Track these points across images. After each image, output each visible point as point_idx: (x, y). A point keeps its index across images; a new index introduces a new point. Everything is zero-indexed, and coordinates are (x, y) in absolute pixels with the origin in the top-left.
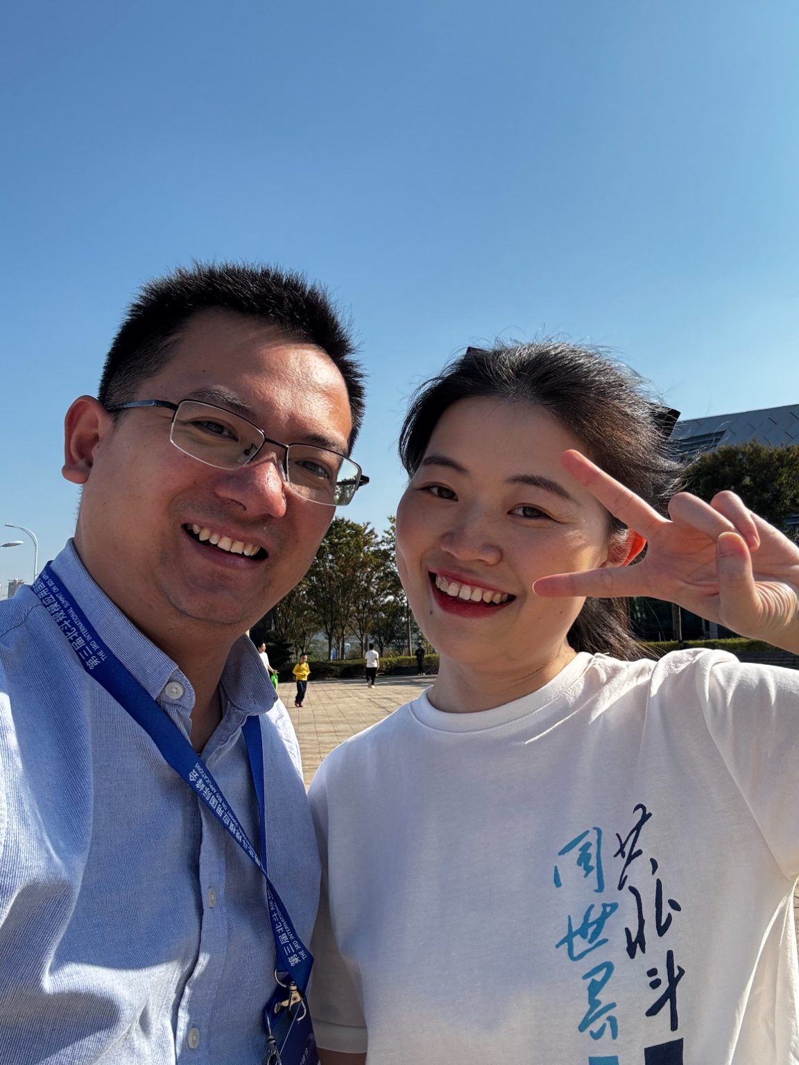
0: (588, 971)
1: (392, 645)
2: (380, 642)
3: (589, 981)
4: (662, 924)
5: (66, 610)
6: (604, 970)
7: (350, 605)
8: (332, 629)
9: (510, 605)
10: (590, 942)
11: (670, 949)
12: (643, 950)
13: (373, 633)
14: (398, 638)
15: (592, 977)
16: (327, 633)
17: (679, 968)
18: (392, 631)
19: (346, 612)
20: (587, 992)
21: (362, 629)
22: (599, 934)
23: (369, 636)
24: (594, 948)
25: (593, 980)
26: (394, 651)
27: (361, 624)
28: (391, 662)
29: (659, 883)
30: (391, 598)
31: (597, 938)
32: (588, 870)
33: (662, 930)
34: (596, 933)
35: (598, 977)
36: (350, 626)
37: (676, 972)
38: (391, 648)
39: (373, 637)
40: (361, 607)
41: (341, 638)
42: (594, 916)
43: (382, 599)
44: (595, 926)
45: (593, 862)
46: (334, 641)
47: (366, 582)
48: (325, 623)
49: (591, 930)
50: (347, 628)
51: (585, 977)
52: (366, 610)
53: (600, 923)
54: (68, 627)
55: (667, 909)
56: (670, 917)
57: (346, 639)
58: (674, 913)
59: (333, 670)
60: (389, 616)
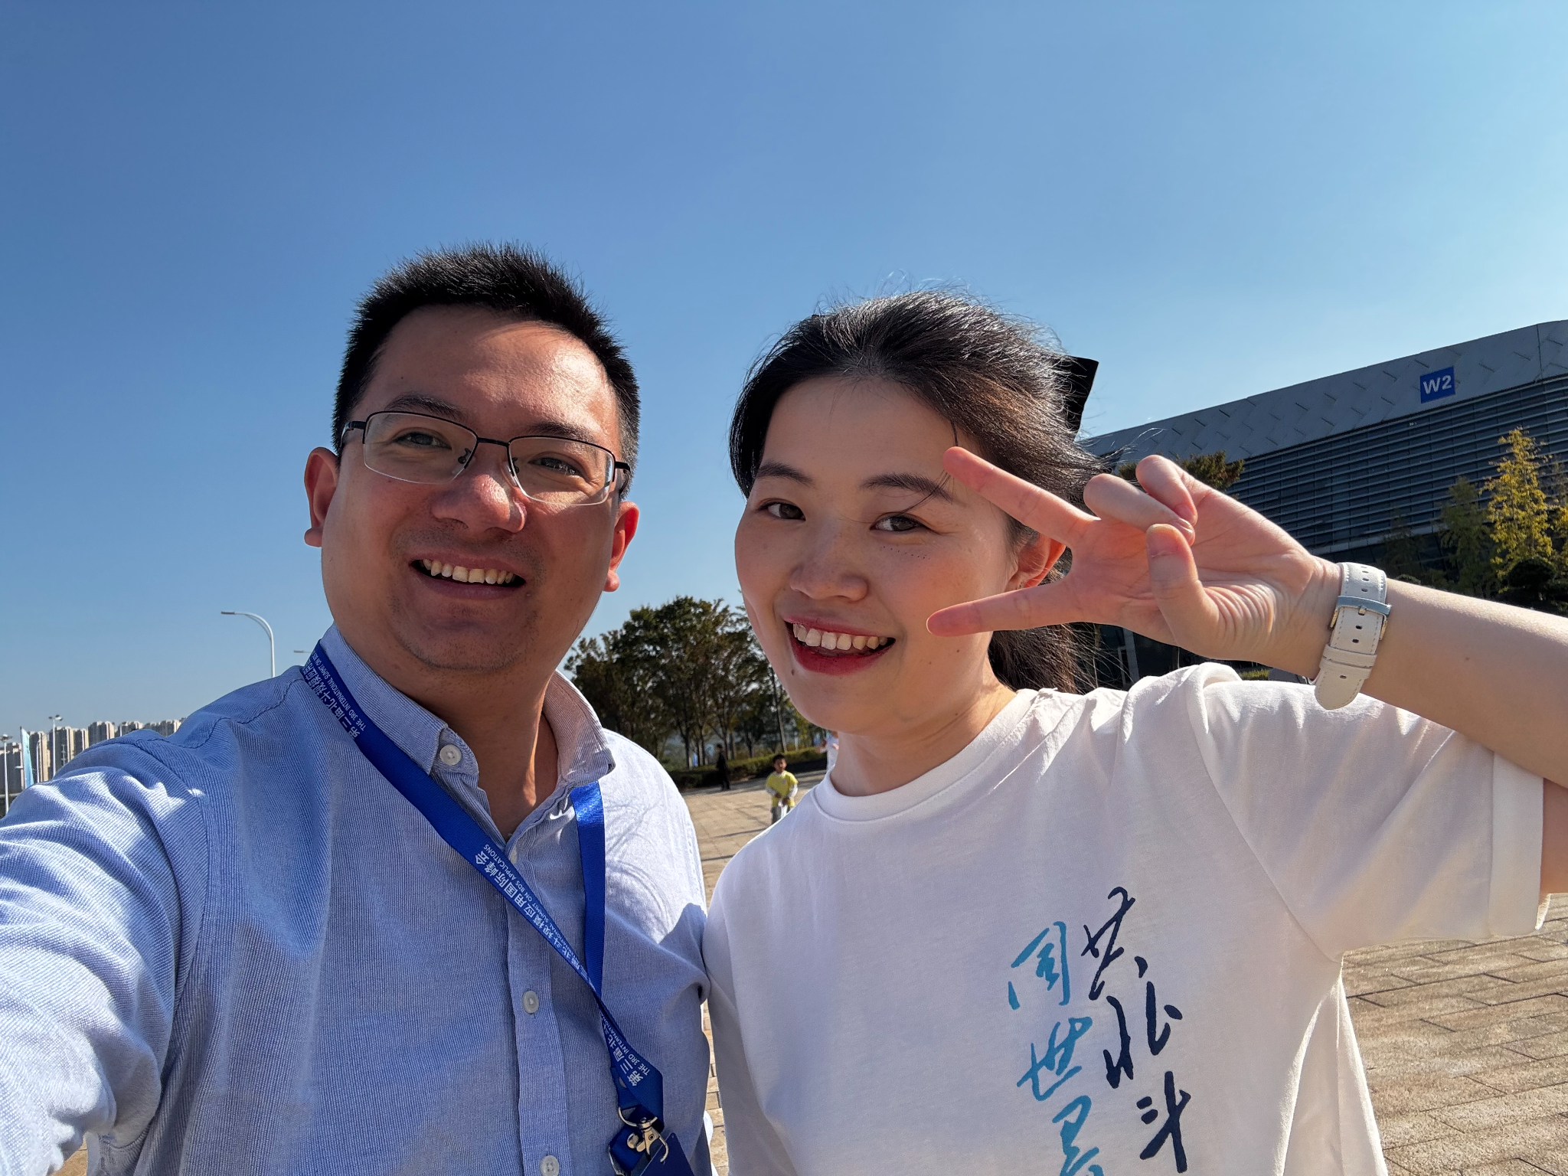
0: (1059, 1110)
1: (762, 741)
2: (748, 739)
3: (1061, 1123)
4: (1157, 1039)
5: (326, 682)
6: (1080, 1107)
7: (707, 699)
8: (688, 730)
9: (890, 651)
10: (1058, 1073)
11: (1169, 1069)
12: (1130, 1075)
13: (738, 729)
14: (769, 732)
15: (1065, 1119)
16: (682, 735)
17: (1182, 1092)
18: (761, 724)
19: (703, 707)
20: (1060, 1138)
21: (725, 727)
22: (1068, 1061)
23: (735, 734)
24: (1063, 1080)
25: (1066, 1122)
26: (766, 748)
27: (722, 720)
28: (762, 762)
29: (1150, 988)
30: (754, 686)
31: (1066, 1067)
32: (1052, 979)
33: (1156, 1047)
34: (1065, 1060)
35: (1072, 1118)
36: (710, 724)
37: (1179, 1098)
38: (761, 746)
39: (739, 735)
40: (720, 701)
41: (700, 740)
42: (1061, 1036)
43: (744, 688)
44: (1062, 1051)
45: (1057, 968)
46: (692, 744)
47: (723, 669)
48: (679, 724)
49: (1058, 1057)
50: (705, 727)
51: (1056, 1120)
52: (727, 704)
53: (1069, 1044)
54: (327, 699)
55: (1162, 1018)
56: (1167, 1028)
57: (707, 740)
58: (1172, 1022)
59: (694, 779)
60: (755, 708)
